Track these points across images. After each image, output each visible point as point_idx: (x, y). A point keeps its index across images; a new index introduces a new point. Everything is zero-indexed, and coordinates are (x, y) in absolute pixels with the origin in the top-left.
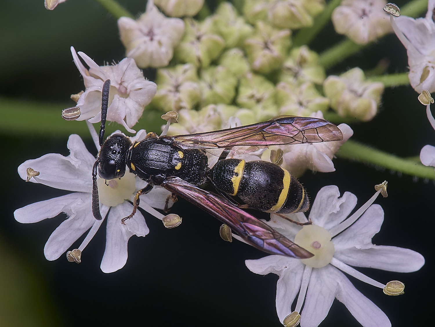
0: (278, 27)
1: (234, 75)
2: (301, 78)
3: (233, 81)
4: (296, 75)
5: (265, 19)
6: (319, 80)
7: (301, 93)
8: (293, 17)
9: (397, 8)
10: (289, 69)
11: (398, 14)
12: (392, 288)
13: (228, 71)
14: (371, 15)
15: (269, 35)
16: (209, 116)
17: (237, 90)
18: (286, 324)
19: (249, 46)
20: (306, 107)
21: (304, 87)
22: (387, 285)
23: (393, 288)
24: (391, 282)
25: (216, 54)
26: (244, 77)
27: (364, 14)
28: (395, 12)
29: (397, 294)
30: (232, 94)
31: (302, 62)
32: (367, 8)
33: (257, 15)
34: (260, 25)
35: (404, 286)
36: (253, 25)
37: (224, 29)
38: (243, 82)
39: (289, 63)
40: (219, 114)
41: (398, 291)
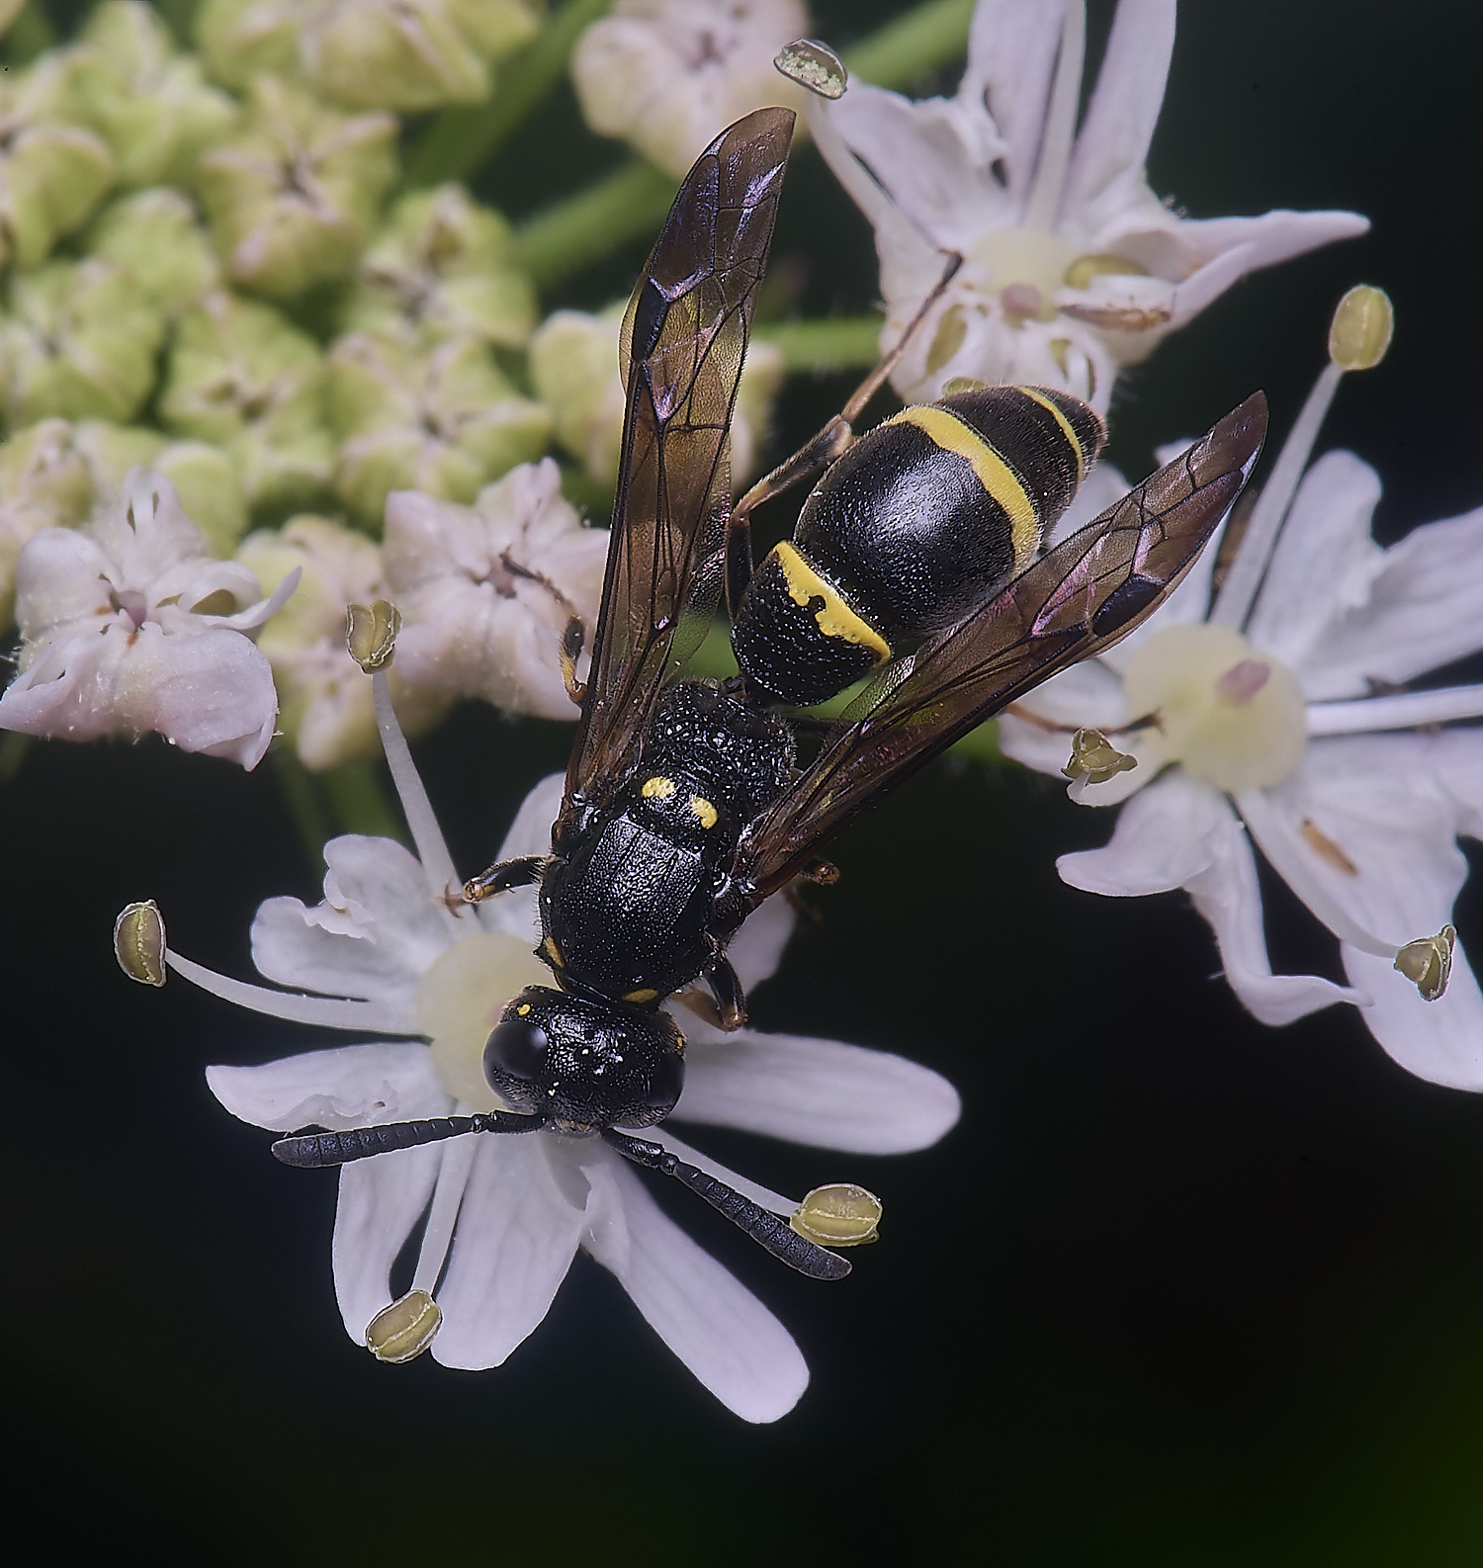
0: (340, 101)
1: (153, 299)
2: (433, 321)
3: (144, 326)
4: (413, 309)
5: (288, 67)
6: (509, 328)
7: (433, 380)
8: (406, 58)
9: (835, 61)
10: (385, 281)
11: (836, 89)
12: (827, 1215)
13: (128, 283)
14: (736, 60)
15: (305, 136)
16: (41, 467)
17: (162, 363)
18: (377, 1341)
19: (218, 178)
20: (453, 441)
21: (448, 357)
22: (805, 1201)
23: (833, 1216)
24: (824, 1188)
25: (75, 211)
26: (195, 309)
27: (708, 52)
28: (825, 78)
29: (849, 1241)
30: (140, 379)
31: (441, 253)
32: (722, 28)
33: (252, 51)
34: (269, 91)
35: (881, 1207)
36: (237, 94)
37: (110, 105)
38: (190, 329)
39: (388, 256)
40: (86, 462)
41: (852, 1226)
